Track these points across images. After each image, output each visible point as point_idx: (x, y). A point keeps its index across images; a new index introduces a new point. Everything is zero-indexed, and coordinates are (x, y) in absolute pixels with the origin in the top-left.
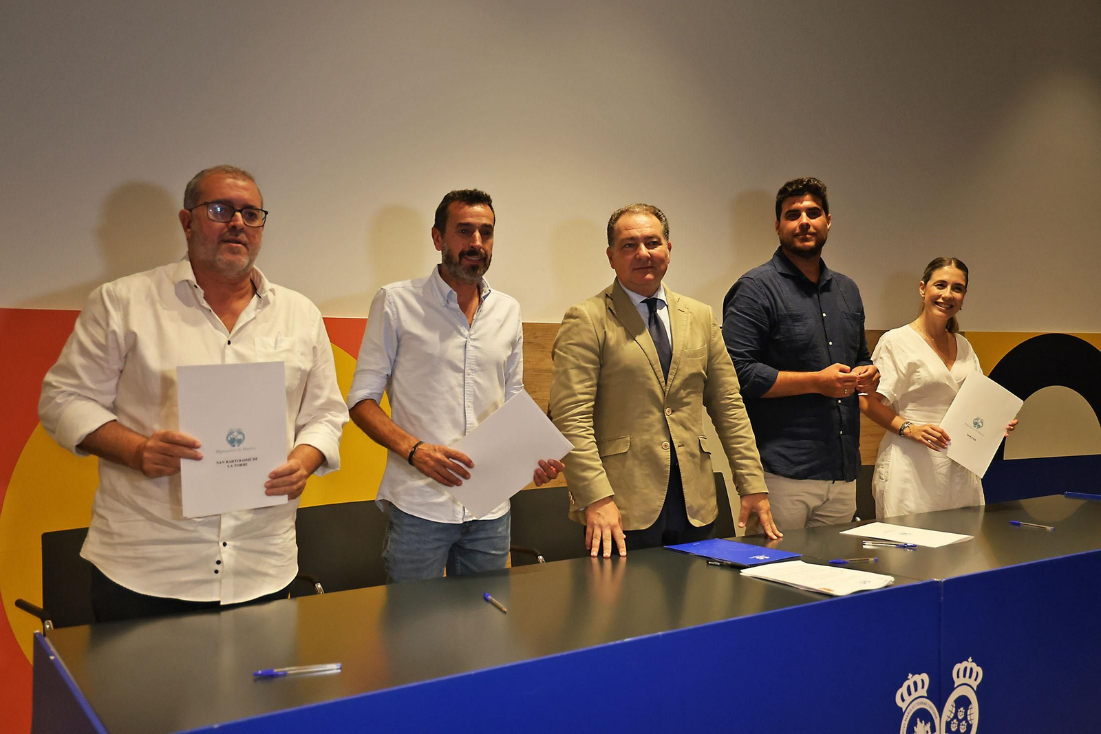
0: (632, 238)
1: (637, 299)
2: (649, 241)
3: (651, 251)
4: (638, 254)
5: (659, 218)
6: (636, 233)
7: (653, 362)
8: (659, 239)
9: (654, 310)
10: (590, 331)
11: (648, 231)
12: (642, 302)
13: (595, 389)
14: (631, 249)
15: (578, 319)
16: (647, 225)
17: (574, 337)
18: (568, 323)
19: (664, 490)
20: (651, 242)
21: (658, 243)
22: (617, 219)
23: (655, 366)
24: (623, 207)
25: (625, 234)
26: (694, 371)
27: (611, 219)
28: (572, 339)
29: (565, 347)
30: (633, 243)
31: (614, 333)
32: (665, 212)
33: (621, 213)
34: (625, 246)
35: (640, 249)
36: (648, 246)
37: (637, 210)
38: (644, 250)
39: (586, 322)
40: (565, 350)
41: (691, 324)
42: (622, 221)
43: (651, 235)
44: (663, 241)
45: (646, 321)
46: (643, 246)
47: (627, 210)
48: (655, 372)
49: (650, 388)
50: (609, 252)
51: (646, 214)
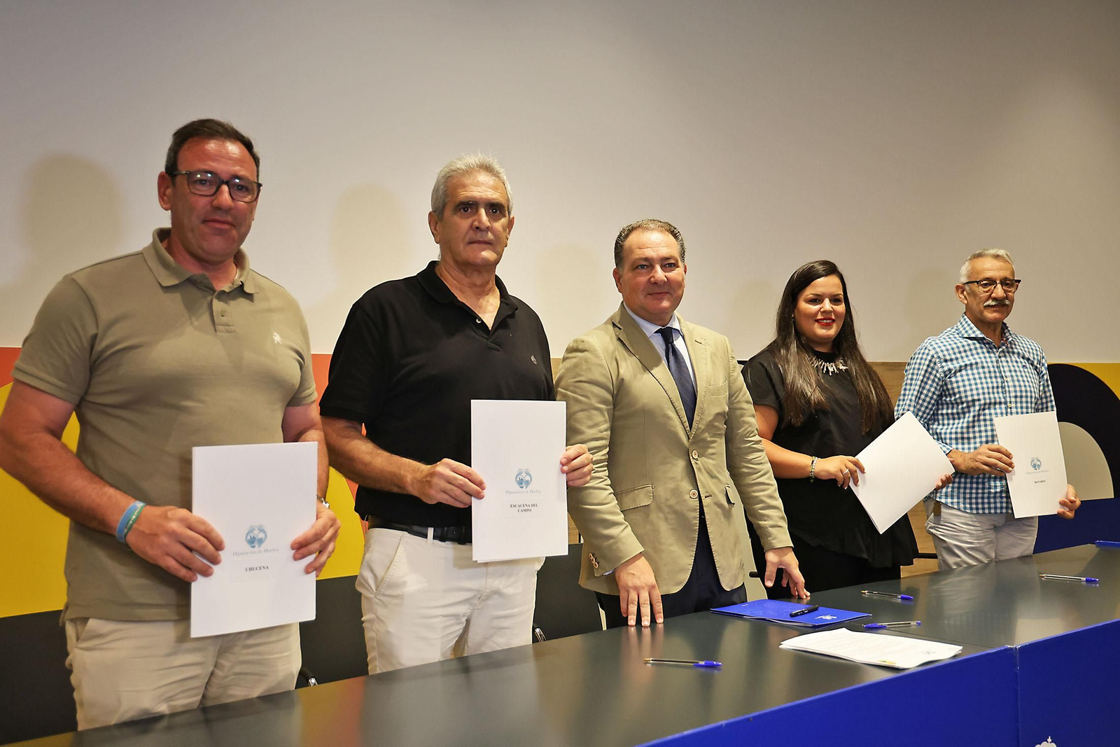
0: (646, 259)
1: (650, 329)
2: (667, 262)
3: (667, 274)
4: (654, 277)
5: (675, 236)
6: (649, 253)
7: (674, 400)
8: (677, 261)
9: (671, 341)
10: (601, 366)
11: (664, 252)
12: (655, 333)
13: (609, 433)
14: (644, 271)
15: (586, 353)
16: (663, 245)
17: (582, 373)
18: (575, 357)
19: (693, 546)
20: (668, 264)
21: (675, 265)
22: (627, 236)
23: (676, 404)
24: (633, 222)
25: (639, 254)
26: (718, 410)
27: (620, 235)
28: (580, 375)
29: (573, 386)
30: (648, 264)
31: (628, 367)
32: (680, 228)
33: (631, 230)
34: (637, 267)
35: (656, 272)
36: (663, 267)
37: (652, 226)
38: (660, 274)
39: (597, 356)
40: (571, 388)
41: (711, 358)
42: (633, 239)
43: (667, 256)
44: (680, 263)
45: (662, 353)
46: (658, 268)
47: (639, 226)
48: (676, 411)
49: (673, 429)
50: (617, 274)
51: (662, 231)
